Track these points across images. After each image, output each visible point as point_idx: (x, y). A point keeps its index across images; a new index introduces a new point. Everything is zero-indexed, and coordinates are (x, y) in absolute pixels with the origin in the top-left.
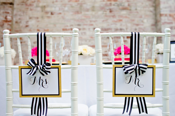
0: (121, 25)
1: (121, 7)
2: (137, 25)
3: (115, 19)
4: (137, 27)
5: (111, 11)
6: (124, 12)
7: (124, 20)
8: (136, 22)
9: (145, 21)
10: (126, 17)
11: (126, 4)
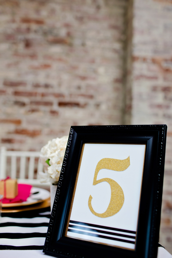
0: (48, 76)
1: (50, 38)
2: (83, 78)
3: (36, 63)
4: (83, 84)
5: (28, 44)
6: (56, 50)
7: (55, 65)
8: (80, 72)
9: (101, 70)
10: (60, 60)
11: (63, 33)
